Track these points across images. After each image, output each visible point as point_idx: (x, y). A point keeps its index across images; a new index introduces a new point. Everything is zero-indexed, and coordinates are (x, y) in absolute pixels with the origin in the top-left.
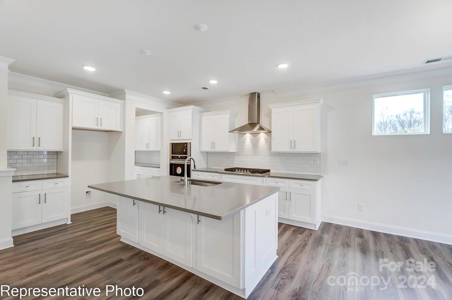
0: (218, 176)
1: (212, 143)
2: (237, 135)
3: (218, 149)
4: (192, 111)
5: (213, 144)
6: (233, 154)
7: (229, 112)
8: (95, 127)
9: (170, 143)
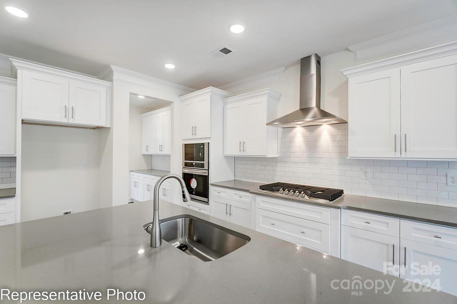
0: (248, 197)
1: (240, 143)
2: (280, 130)
3: (250, 152)
4: (211, 96)
5: (242, 144)
6: (273, 160)
7: (268, 92)
8: (64, 121)
9: (183, 144)
